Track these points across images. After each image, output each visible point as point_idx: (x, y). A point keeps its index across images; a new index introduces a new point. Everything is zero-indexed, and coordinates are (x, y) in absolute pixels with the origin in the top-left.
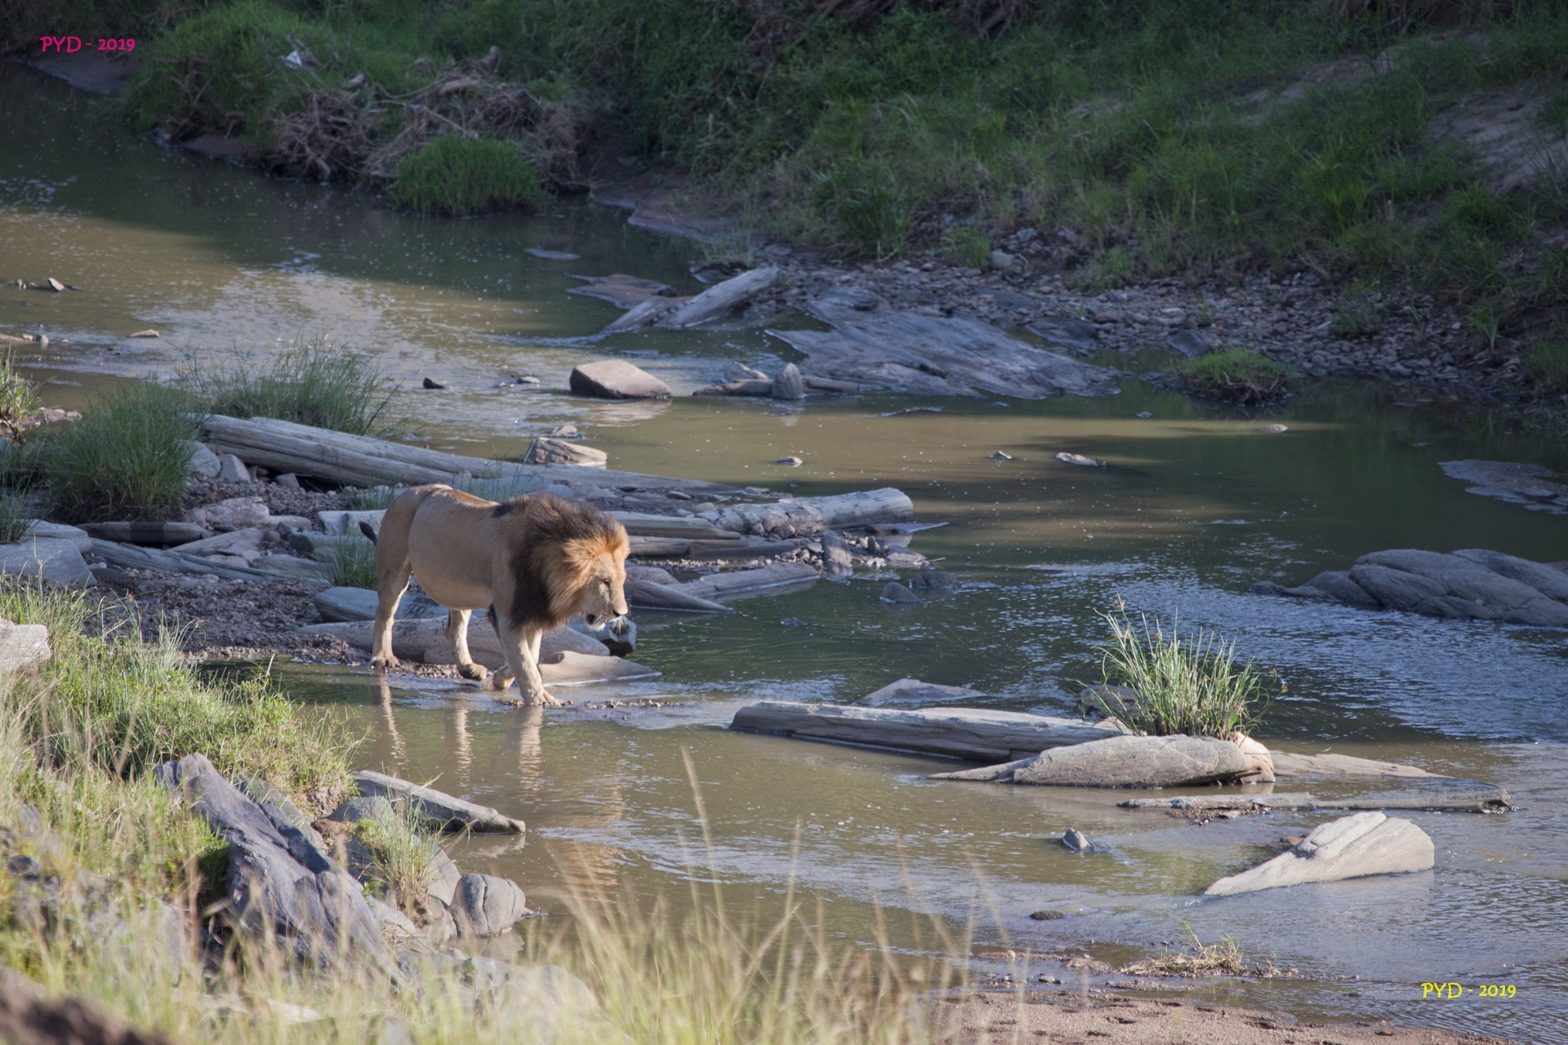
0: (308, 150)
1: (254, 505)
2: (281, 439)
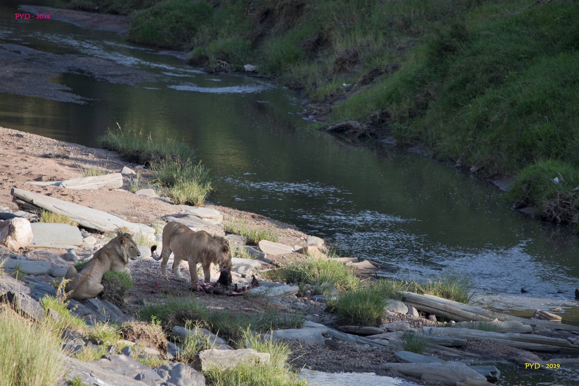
0: (554, 212)
1: (405, 324)
2: (431, 302)
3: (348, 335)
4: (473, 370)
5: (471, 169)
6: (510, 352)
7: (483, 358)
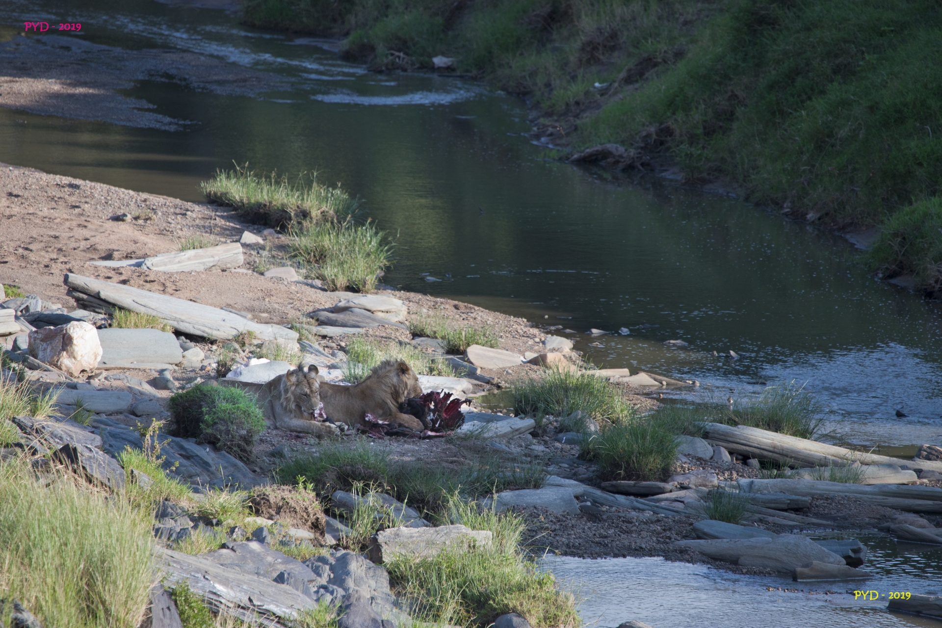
1: (708, 474)
2: (750, 438)
3: (617, 496)
4: (823, 548)
5: (809, 216)
6: (881, 516)
7: (837, 526)
